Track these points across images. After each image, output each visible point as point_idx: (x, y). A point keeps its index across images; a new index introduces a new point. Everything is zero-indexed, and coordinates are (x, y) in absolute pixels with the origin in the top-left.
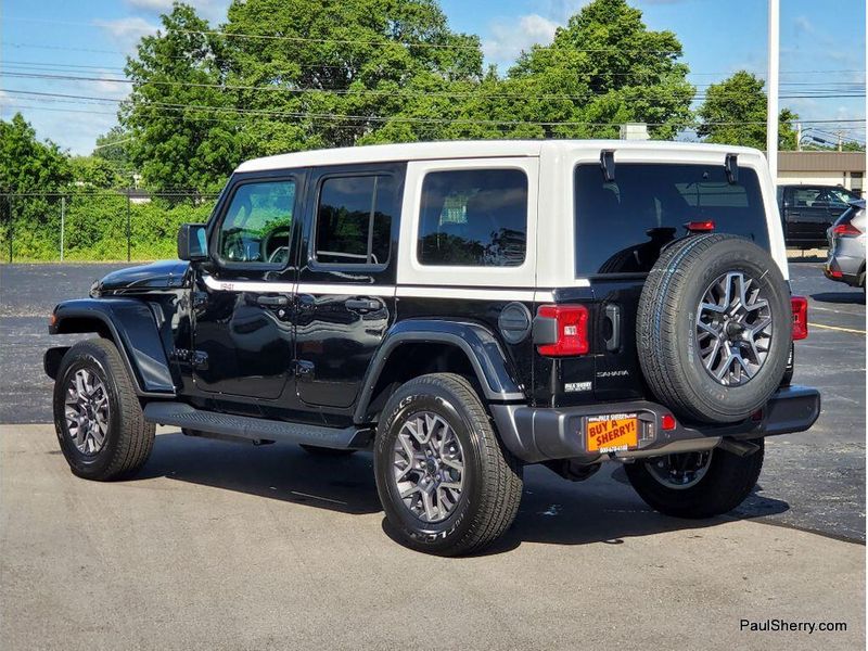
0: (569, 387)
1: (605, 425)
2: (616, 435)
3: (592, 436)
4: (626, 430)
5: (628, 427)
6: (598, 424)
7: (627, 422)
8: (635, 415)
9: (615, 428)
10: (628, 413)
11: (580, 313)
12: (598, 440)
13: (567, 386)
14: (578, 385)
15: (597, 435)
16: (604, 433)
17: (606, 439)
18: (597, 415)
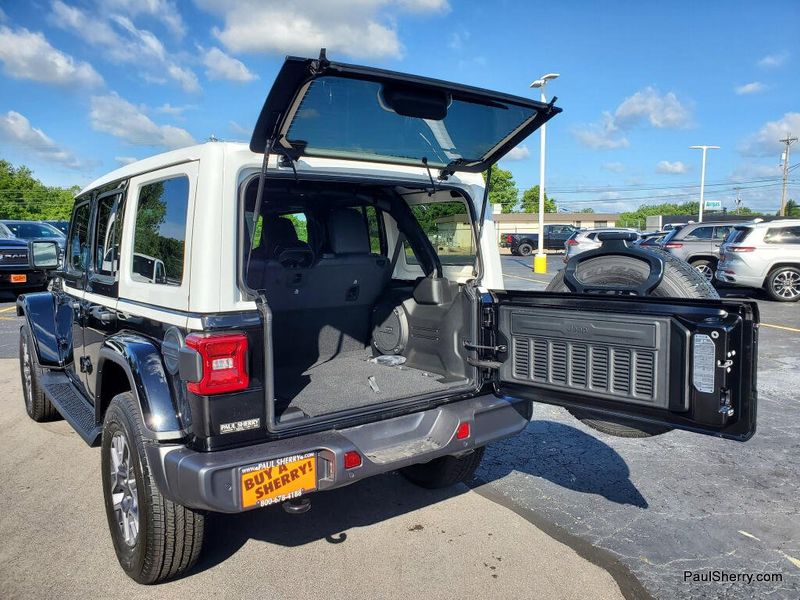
0: (226, 428)
1: (269, 473)
2: (285, 480)
3: (248, 488)
4: (300, 473)
5: (303, 469)
6: (258, 473)
7: (302, 464)
8: (312, 455)
9: (284, 473)
10: (303, 454)
11: (237, 342)
12: (257, 491)
13: (222, 427)
14: (240, 424)
15: (256, 487)
16: (267, 481)
17: (268, 489)
18: (255, 464)
